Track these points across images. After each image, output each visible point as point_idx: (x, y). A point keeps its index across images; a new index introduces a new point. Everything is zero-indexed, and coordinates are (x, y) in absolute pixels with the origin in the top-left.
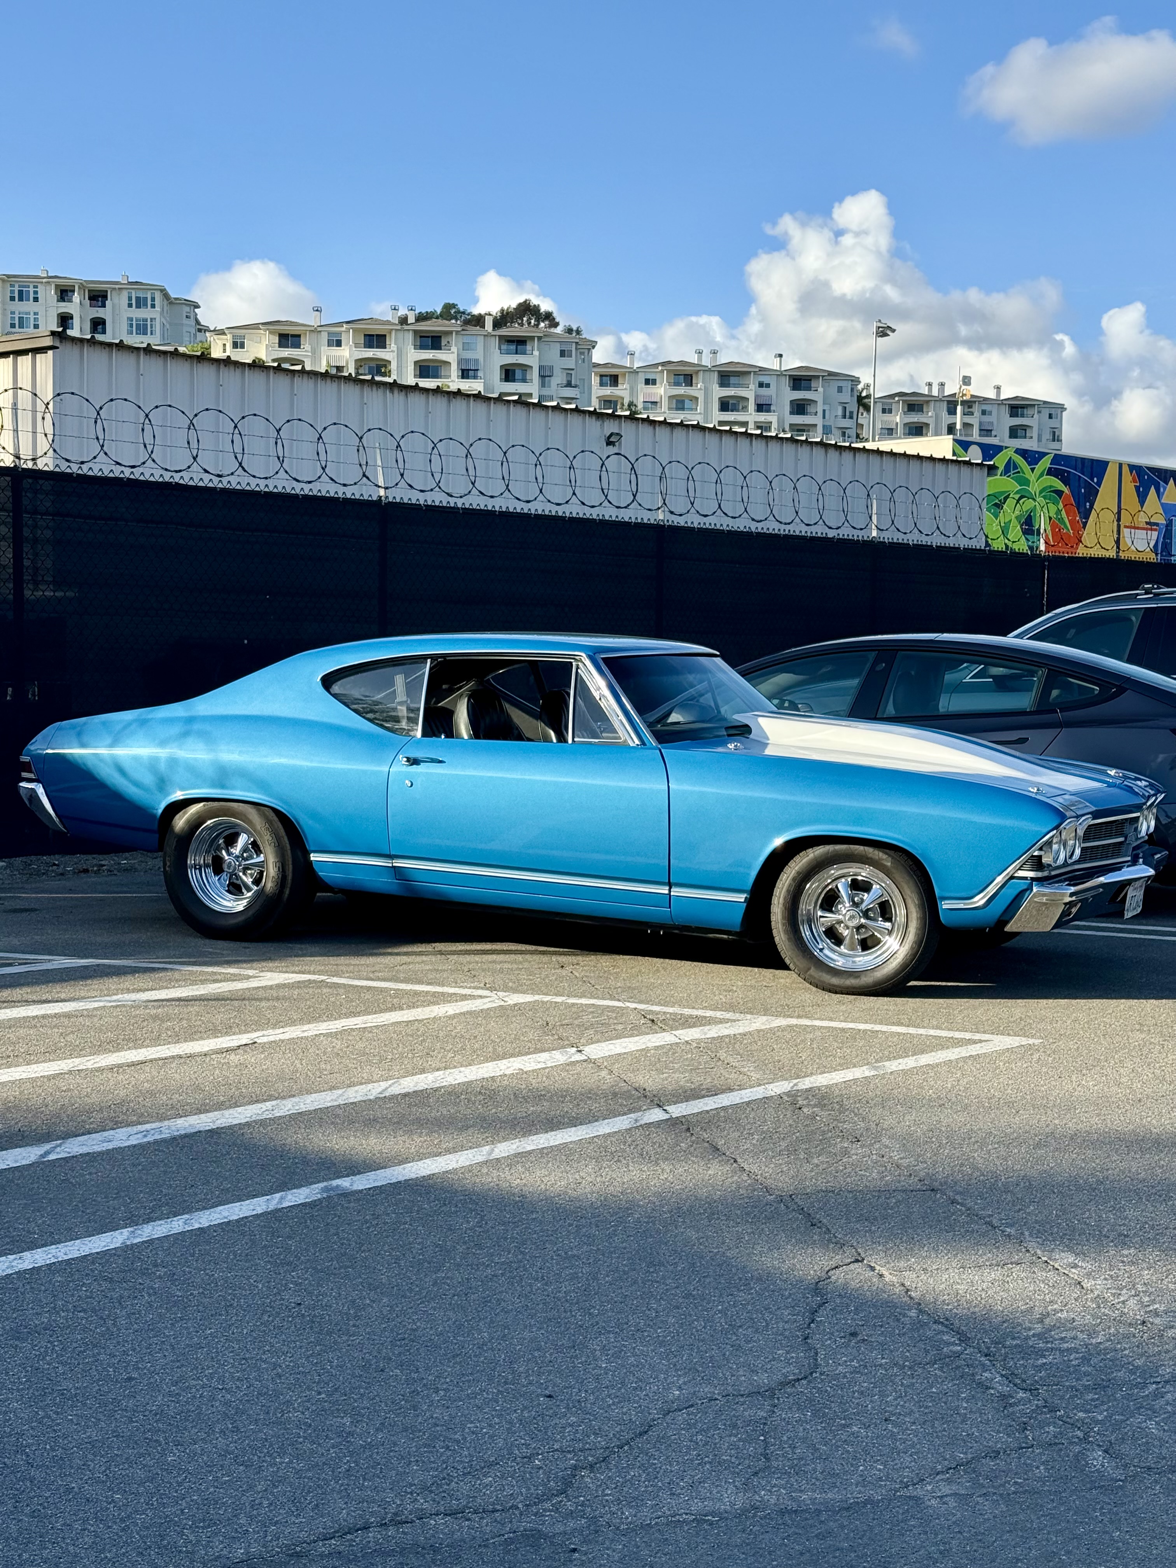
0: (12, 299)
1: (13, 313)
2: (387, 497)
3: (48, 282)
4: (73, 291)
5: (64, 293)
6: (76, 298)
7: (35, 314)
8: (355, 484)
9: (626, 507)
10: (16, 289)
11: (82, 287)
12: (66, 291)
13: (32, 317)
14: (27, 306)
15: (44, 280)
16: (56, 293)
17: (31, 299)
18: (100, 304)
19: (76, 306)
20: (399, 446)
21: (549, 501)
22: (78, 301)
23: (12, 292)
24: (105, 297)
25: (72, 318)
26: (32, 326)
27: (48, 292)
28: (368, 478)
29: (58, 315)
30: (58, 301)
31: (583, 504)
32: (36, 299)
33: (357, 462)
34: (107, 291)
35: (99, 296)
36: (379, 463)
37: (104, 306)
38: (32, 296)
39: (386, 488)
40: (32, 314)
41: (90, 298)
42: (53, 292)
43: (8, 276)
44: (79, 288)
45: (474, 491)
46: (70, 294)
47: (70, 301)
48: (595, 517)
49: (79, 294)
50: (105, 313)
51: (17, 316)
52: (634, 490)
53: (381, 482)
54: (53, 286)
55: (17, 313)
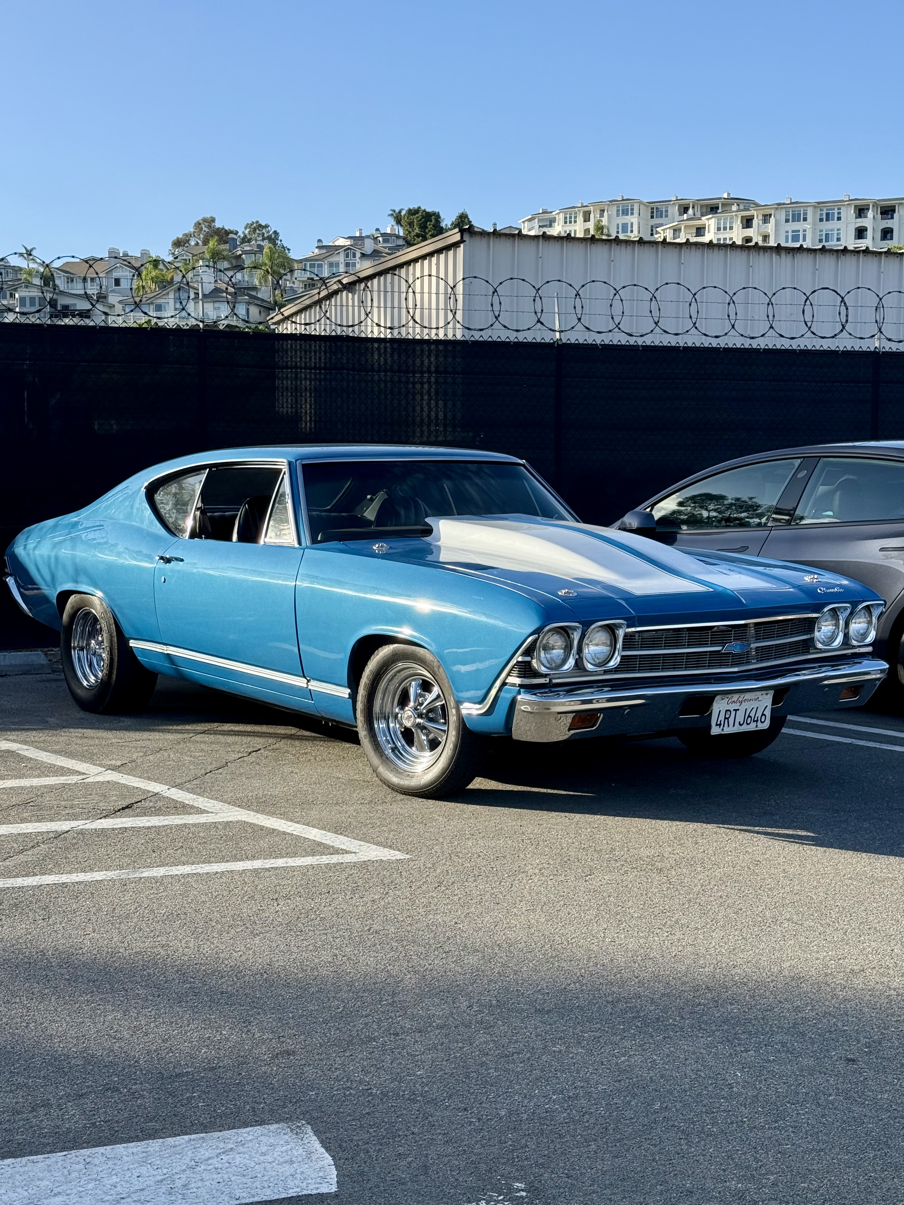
0: (821, 220)
1: (821, 231)
2: (561, 339)
3: (849, 204)
4: (868, 209)
5: (861, 211)
6: (870, 214)
7: (838, 230)
8: (529, 329)
9: (833, 337)
10: (824, 212)
11: (875, 204)
12: (863, 209)
13: (835, 232)
14: (833, 225)
15: (846, 203)
16: (855, 212)
17: (836, 218)
18: (890, 216)
19: (869, 221)
20: (578, 294)
21: (742, 335)
22: (872, 217)
23: (821, 215)
24: (894, 211)
25: (866, 230)
26: (835, 239)
27: (849, 212)
28: (542, 324)
29: (856, 229)
30: (856, 218)
31: (782, 336)
32: (839, 219)
33: (533, 310)
34: (895, 206)
35: (889, 211)
36: (556, 310)
37: (892, 218)
38: (836, 216)
39: (561, 332)
40: (836, 230)
41: (882, 213)
42: (852, 212)
43: (819, 203)
44: (873, 206)
45: (657, 330)
46: (866, 211)
47: (866, 217)
48: (795, 348)
49: (873, 211)
50: (893, 224)
51: (824, 233)
52: (844, 320)
53: (557, 328)
54: (853, 207)
55: (824, 231)
